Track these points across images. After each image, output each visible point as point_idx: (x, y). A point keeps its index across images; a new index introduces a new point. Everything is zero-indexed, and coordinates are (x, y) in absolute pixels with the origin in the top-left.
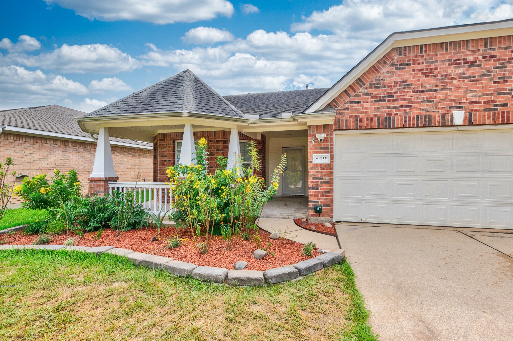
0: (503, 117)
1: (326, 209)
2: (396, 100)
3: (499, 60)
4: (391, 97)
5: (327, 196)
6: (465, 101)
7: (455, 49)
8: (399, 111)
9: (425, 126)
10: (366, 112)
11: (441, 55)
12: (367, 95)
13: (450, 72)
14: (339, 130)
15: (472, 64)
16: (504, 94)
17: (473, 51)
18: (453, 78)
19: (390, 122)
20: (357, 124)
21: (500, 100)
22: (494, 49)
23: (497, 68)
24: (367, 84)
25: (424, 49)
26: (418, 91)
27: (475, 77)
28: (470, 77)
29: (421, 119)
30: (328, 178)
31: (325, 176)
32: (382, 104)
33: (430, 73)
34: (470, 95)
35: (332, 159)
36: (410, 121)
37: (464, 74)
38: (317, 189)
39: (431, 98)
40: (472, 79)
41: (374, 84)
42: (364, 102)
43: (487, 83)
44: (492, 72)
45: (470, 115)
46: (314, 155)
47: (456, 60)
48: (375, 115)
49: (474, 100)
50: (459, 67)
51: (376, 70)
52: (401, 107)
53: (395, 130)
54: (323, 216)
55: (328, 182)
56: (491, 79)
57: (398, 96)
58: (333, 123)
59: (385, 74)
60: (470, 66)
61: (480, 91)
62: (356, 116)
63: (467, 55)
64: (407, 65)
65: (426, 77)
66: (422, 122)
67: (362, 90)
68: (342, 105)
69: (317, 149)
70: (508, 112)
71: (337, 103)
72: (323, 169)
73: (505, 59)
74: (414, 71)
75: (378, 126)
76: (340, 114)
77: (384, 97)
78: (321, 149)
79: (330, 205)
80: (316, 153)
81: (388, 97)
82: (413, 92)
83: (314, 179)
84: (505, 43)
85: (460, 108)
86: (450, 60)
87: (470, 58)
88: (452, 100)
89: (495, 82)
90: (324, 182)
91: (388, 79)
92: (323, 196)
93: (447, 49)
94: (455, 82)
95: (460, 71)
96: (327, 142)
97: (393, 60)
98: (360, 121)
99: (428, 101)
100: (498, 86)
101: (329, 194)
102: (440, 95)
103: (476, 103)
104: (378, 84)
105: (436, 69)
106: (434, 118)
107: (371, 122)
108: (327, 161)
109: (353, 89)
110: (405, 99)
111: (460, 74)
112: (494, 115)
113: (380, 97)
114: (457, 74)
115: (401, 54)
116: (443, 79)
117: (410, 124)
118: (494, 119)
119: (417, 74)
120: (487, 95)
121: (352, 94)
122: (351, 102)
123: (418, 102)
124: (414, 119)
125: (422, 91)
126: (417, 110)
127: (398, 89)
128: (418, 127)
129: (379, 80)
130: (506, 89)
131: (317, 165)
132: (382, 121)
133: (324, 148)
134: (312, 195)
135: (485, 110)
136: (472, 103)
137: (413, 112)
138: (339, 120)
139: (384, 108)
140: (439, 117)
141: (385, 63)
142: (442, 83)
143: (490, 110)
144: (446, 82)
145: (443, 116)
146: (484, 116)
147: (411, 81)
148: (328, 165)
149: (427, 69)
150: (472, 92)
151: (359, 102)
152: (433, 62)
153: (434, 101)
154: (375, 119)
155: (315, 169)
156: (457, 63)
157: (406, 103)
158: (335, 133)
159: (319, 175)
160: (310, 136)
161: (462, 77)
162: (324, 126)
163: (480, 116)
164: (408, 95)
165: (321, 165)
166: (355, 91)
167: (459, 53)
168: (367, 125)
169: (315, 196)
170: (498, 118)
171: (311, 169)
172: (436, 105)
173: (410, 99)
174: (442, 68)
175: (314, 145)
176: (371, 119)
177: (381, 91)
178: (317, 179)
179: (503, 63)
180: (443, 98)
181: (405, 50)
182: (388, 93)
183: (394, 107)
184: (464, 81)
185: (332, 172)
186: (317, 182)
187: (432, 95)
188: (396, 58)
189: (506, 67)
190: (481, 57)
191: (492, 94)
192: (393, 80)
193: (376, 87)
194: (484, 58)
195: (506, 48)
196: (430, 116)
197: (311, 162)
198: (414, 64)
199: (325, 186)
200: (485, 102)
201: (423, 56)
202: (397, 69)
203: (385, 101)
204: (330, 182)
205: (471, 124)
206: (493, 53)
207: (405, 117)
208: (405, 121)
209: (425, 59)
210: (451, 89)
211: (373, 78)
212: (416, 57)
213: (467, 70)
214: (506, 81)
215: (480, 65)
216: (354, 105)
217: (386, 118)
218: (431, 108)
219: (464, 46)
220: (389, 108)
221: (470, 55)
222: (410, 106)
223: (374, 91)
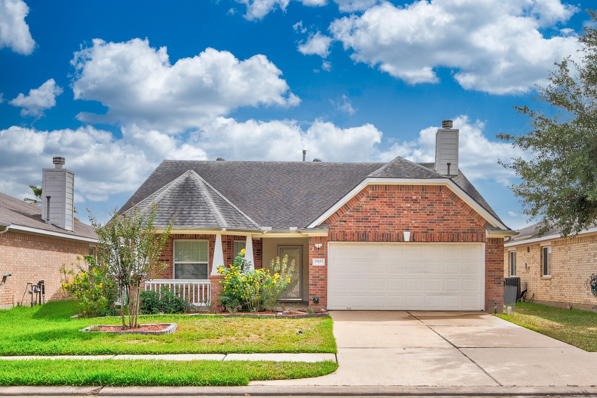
0: (431, 237)
1: (322, 300)
2: (370, 222)
3: (430, 200)
4: (366, 219)
5: (323, 290)
6: (411, 225)
7: (406, 190)
8: (372, 229)
9: (387, 241)
10: (351, 229)
11: (397, 193)
12: (351, 216)
13: (402, 205)
14: (332, 241)
15: (415, 201)
16: (432, 222)
17: (416, 193)
18: (404, 210)
19: (366, 237)
20: (344, 237)
21: (430, 226)
22: (428, 193)
23: (429, 205)
24: (351, 209)
25: (387, 188)
26: (383, 217)
27: (417, 210)
28: (413, 210)
29: (385, 236)
30: (323, 277)
31: (321, 275)
32: (361, 224)
33: (391, 205)
34: (413, 222)
35: (326, 262)
36: (378, 237)
37: (411, 207)
38: (316, 285)
39: (391, 222)
40: (415, 211)
41: (356, 209)
42: (349, 222)
43: (423, 214)
44: (426, 208)
45: (414, 235)
46: (313, 259)
47: (406, 198)
48: (356, 232)
49: (416, 225)
50: (408, 203)
51: (357, 199)
52: (373, 227)
53: (369, 243)
54: (320, 305)
55: (323, 280)
56: (426, 212)
57: (371, 219)
58: (327, 236)
59: (363, 203)
60: (414, 203)
61: (419, 220)
62: (343, 231)
63: (412, 195)
64: (377, 197)
65: (389, 207)
66: (385, 238)
67: (348, 213)
68: (334, 223)
69: (315, 254)
70: (434, 234)
71: (330, 221)
72: (320, 270)
73: (433, 200)
74: (381, 202)
75: (358, 239)
76: (332, 229)
77: (362, 219)
78: (319, 254)
79: (325, 297)
80: (315, 257)
81: (365, 219)
82: (381, 217)
83: (313, 277)
84: (433, 190)
85: (408, 230)
86: (403, 197)
87: (414, 197)
88: (403, 224)
89: (427, 215)
90: (321, 280)
91: (365, 206)
92: (320, 290)
93: (401, 190)
94: (405, 212)
95: (409, 205)
96: (323, 249)
97: (368, 193)
98: (346, 235)
99: (390, 224)
100: (429, 218)
101: (324, 289)
102: (396, 221)
103: (417, 227)
104: (358, 209)
105: (394, 202)
106: (393, 235)
107: (353, 237)
108: (322, 264)
109: (341, 211)
110: (375, 222)
111: (409, 207)
112: (426, 236)
113: (360, 219)
114: (407, 207)
115: (373, 190)
116: (398, 210)
117: (378, 239)
118: (426, 239)
119: (383, 205)
120: (423, 222)
121: (341, 215)
122: (340, 221)
123: (384, 224)
124: (380, 235)
125: (386, 217)
126: (382, 229)
127: (371, 214)
128: (383, 241)
129: (359, 207)
130: (433, 220)
131: (315, 267)
132: (361, 236)
133: (321, 254)
134: (311, 290)
135: (422, 232)
136: (415, 227)
137: (380, 231)
138: (332, 234)
139: (361, 227)
140: (396, 235)
141: (363, 195)
142: (398, 212)
143: (424, 232)
144: (400, 212)
145: (398, 235)
146: (421, 236)
147: (379, 209)
148: (323, 267)
149: (389, 202)
150: (415, 220)
151: (345, 221)
152: (393, 198)
153: (393, 224)
154: (356, 235)
155: (314, 270)
156: (406, 200)
157: (376, 224)
158: (328, 243)
159: (317, 275)
160: (311, 244)
161: (409, 209)
162: (321, 237)
163: (419, 236)
164: (377, 219)
165: (318, 267)
166: (343, 213)
167: (408, 193)
168: (351, 238)
169: (314, 290)
170: (429, 238)
171: (311, 270)
172: (394, 227)
173: (379, 222)
174: (398, 202)
175: (313, 252)
176: (354, 235)
177: (360, 214)
178: (315, 277)
179: (432, 203)
180: (398, 223)
181: (376, 187)
182: (365, 216)
183: (369, 227)
184: (410, 212)
185: (327, 272)
186: (315, 280)
187: (393, 220)
188: (370, 192)
189: (433, 205)
190: (420, 197)
191: (426, 222)
192: (368, 207)
193: (357, 212)
194: (422, 198)
195: (434, 193)
196: (390, 234)
197: (311, 264)
198: (381, 197)
199: (321, 283)
200: (422, 227)
201: (387, 193)
202: (370, 200)
203: (362, 222)
204: (325, 280)
205: (414, 241)
206: (427, 196)
207: (375, 234)
208: (375, 237)
209: (388, 195)
210: (403, 217)
211: (355, 205)
212: (383, 192)
213: (412, 205)
214: (433, 215)
215: (419, 203)
216: (342, 223)
217: (363, 234)
218: (391, 229)
219: (411, 189)
220: (365, 227)
221: (414, 195)
222: (379, 227)
223: (356, 214)
